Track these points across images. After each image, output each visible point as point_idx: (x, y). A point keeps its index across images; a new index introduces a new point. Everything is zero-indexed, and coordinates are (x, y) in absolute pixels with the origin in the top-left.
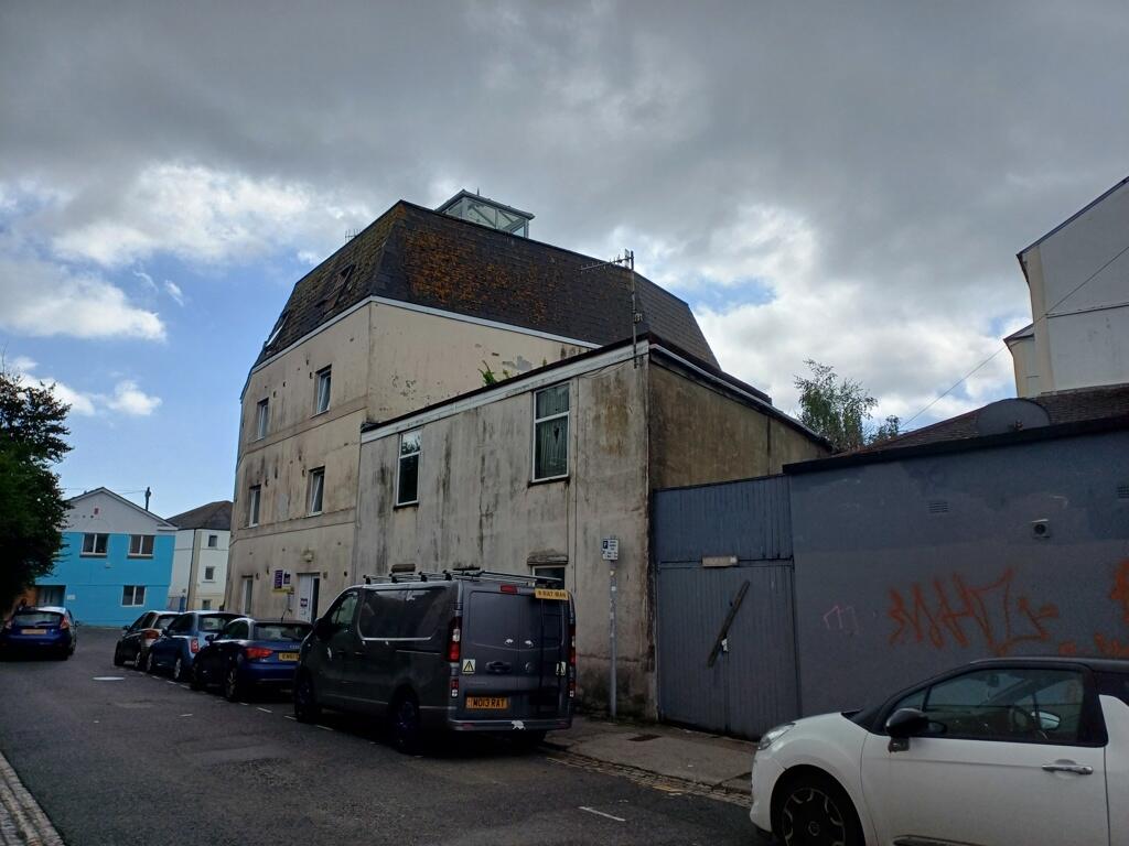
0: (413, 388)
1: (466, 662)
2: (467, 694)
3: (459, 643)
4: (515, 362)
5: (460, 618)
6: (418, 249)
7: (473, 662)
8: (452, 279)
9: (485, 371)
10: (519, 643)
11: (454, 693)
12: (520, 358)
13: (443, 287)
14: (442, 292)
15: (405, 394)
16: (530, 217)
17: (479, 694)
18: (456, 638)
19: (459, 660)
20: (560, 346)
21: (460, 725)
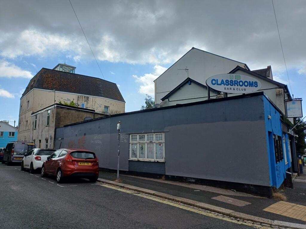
0: (43, 106)
1: (14, 153)
2: (15, 157)
3: (13, 151)
4: (67, 100)
5: (14, 147)
6: (46, 78)
7: (16, 153)
8: (53, 83)
9: (59, 102)
10: (25, 151)
11: (12, 157)
12: (68, 99)
13: (50, 85)
14: (50, 86)
15: (41, 107)
16: (75, 68)
17: (16, 157)
18: (13, 150)
19: (13, 153)
20: (77, 96)
21: (13, 161)
